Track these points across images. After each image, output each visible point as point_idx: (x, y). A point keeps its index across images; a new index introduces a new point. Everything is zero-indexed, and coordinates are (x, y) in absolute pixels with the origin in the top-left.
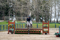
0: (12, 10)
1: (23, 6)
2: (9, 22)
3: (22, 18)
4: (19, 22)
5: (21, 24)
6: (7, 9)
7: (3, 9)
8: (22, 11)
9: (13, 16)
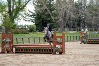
0: (84, 22)
1: (94, 17)
2: (81, 33)
3: (93, 29)
4: (91, 33)
5: (93, 35)
6: (80, 21)
7: (75, 20)
8: (93, 22)
9: (85, 27)
